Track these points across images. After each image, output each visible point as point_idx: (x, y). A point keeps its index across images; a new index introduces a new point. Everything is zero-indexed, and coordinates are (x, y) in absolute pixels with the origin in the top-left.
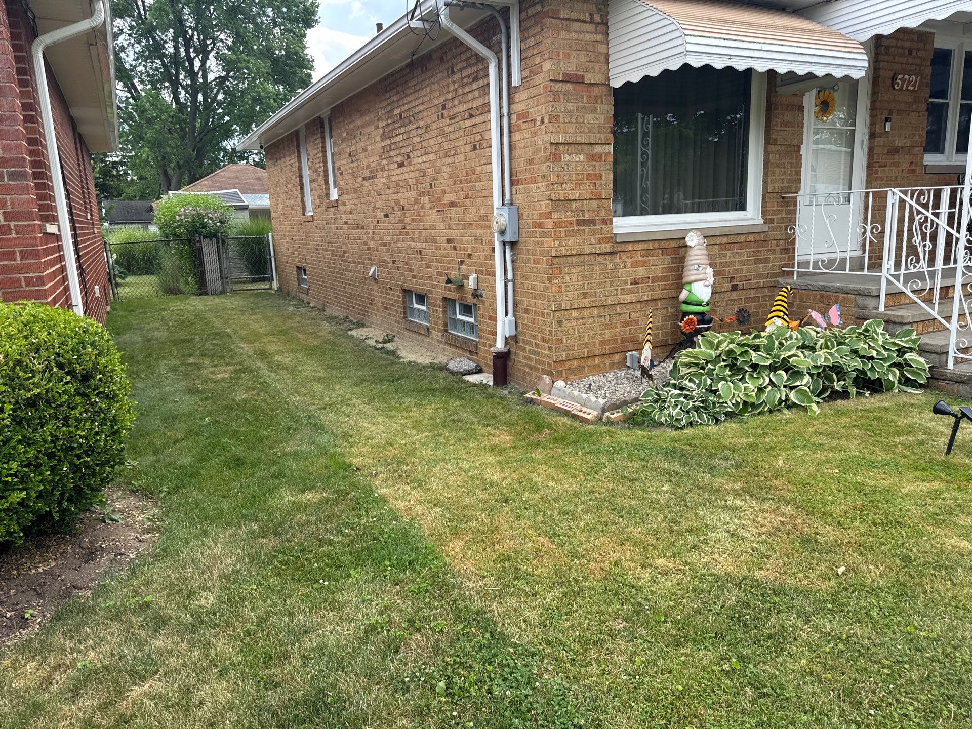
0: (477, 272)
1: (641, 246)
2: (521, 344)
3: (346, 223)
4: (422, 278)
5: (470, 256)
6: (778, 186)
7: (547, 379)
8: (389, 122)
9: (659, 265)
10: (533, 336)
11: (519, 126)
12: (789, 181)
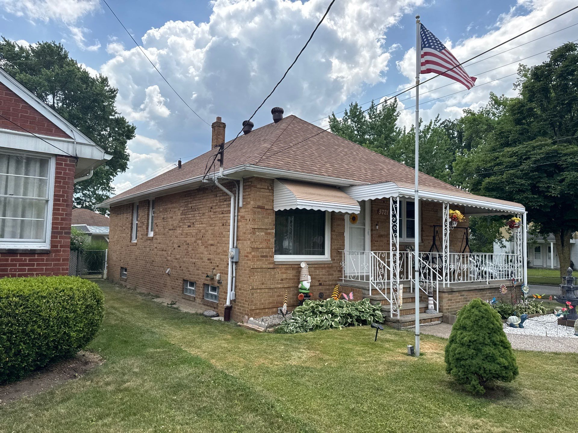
0: (220, 273)
1: (284, 266)
2: (237, 303)
3: (156, 248)
4: (194, 275)
5: (218, 266)
6: (336, 247)
7: (246, 317)
8: (186, 208)
9: (291, 274)
10: (242, 300)
11: (241, 220)
12: (340, 245)
